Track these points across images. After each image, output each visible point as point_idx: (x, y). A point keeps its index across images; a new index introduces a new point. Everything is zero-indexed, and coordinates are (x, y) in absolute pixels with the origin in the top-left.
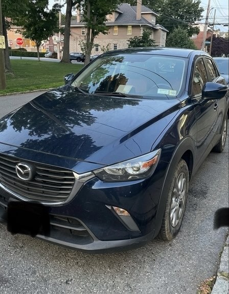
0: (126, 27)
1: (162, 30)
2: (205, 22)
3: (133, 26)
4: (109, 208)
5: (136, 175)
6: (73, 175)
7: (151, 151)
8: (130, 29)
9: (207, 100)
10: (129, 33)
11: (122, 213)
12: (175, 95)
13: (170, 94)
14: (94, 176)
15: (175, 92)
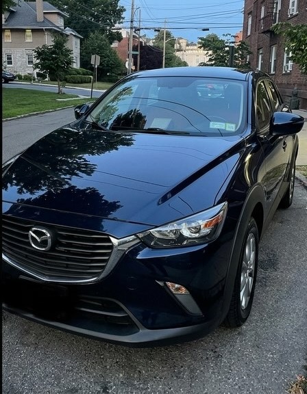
0: (24, 31)
1: (75, 36)
2: (130, 26)
3: (33, 31)
4: (161, 284)
5: (195, 238)
6: (110, 241)
7: (214, 206)
8: (29, 33)
9: (278, 136)
10: (29, 40)
11: (178, 290)
12: (234, 130)
13: (227, 129)
14: (138, 241)
15: (234, 126)
